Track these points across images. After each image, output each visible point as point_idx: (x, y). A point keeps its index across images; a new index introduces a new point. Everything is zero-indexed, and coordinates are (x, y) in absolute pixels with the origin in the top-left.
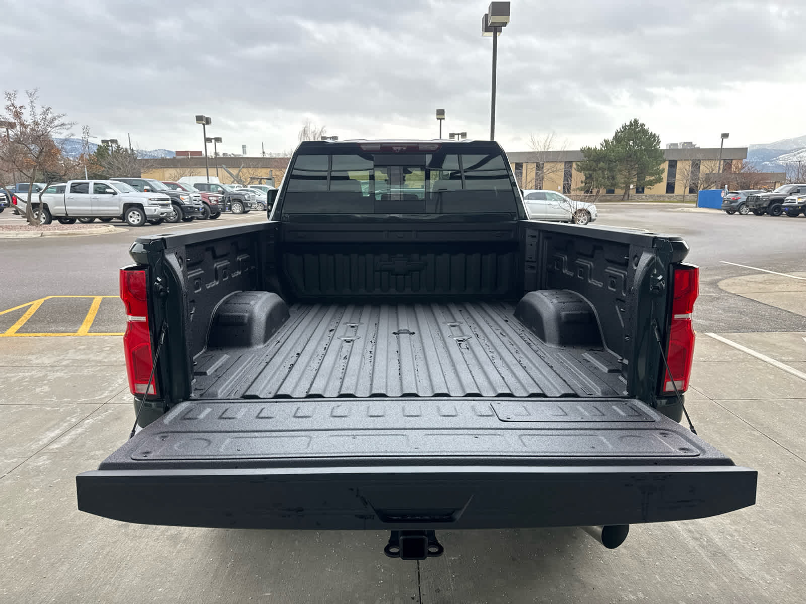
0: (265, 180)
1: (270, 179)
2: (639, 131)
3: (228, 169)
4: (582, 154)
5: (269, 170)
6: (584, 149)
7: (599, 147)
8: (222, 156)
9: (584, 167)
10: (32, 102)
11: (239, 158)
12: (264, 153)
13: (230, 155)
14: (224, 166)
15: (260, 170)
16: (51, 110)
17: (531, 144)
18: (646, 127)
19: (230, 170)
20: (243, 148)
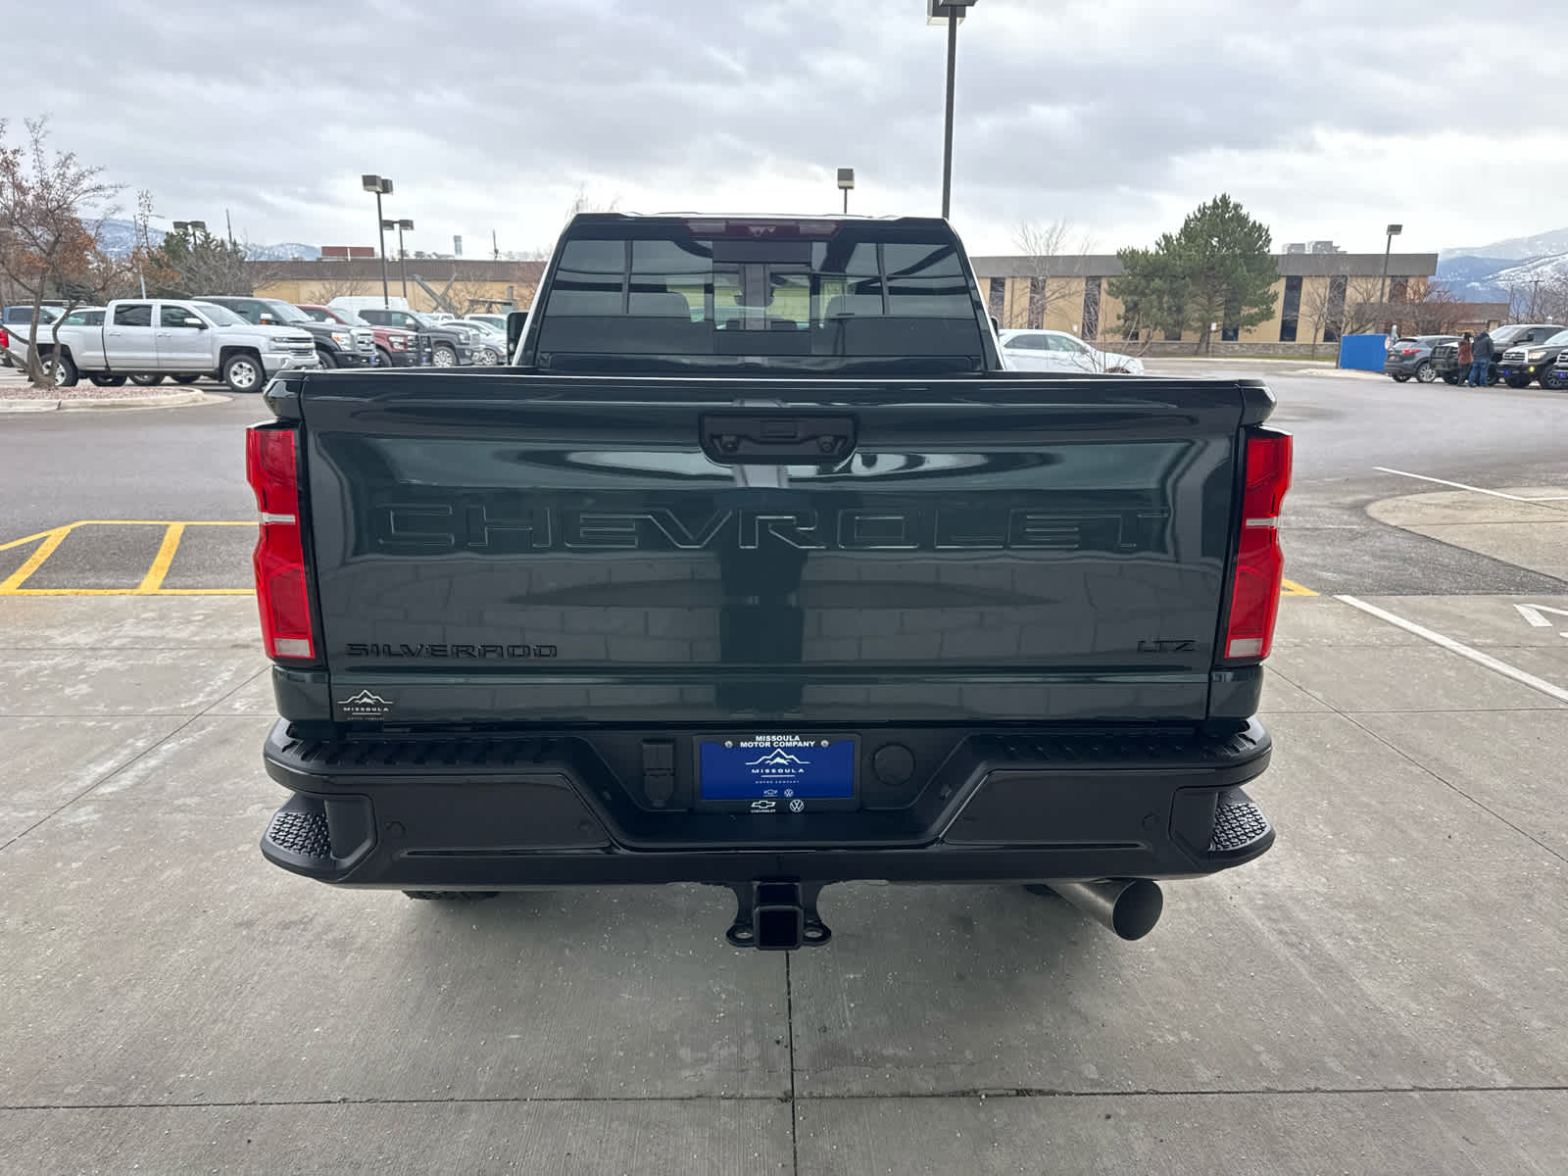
0: (499, 306)
1: (510, 304)
2: (1231, 219)
3: (427, 283)
4: (1120, 262)
5: (506, 286)
6: (1124, 253)
7: (1152, 249)
8: (414, 258)
9: (1122, 287)
10: (36, 141)
11: (447, 261)
12: (496, 251)
13: (430, 256)
14: (417, 277)
15: (488, 286)
16: (75, 159)
17: (1022, 241)
18: (1244, 212)
19: (430, 285)
20: (455, 241)
